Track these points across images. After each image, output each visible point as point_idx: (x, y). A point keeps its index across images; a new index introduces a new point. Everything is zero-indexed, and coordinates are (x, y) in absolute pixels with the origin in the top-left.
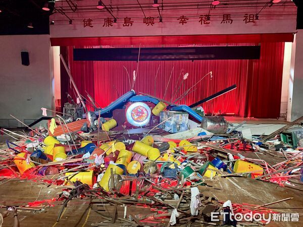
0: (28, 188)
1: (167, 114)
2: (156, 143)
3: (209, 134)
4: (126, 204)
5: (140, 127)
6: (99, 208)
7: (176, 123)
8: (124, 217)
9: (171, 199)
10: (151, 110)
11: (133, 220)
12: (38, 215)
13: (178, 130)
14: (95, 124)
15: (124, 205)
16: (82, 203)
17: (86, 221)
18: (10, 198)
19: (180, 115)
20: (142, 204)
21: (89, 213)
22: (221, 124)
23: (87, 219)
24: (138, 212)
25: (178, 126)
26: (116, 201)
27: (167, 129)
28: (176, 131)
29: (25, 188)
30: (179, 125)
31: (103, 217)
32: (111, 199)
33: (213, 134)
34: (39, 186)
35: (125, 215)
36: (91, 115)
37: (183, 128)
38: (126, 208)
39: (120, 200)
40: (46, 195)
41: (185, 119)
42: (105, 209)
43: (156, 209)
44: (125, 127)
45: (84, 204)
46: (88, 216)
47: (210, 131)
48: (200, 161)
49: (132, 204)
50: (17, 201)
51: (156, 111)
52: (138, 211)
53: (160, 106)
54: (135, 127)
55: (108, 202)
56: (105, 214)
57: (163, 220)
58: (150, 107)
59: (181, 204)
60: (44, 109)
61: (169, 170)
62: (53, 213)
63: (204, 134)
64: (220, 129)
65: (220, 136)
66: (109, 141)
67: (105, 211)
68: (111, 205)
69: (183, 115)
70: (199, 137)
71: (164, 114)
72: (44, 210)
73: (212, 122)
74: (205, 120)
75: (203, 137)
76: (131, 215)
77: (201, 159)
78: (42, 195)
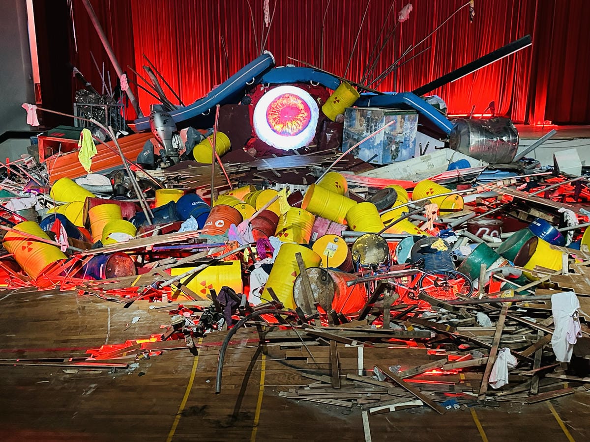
0: (71, 312)
1: (363, 115)
2: (354, 191)
3: (476, 165)
4: (360, 340)
5: (291, 152)
6: (290, 353)
7: (390, 140)
8: (360, 373)
9: (473, 325)
10: (320, 107)
11: (386, 380)
12: (124, 378)
13: (394, 158)
14: (175, 146)
15: (355, 343)
16: (239, 343)
17: (262, 388)
18: (30, 340)
19: (399, 117)
20: (404, 340)
21: (263, 368)
22: (505, 139)
23: (262, 383)
24: (395, 360)
25: (394, 148)
26: (332, 333)
27: (365, 155)
28: (390, 160)
29: (61, 313)
30: (397, 143)
31: (303, 374)
32: (317, 330)
33: (486, 165)
34: (102, 306)
35: (361, 366)
36: (165, 123)
37: (404, 152)
38: (361, 350)
39: (342, 330)
40: (127, 326)
41: (408, 128)
42: (304, 354)
43: (438, 351)
44: (253, 151)
45: (243, 344)
46: (263, 373)
47: (477, 157)
48: (488, 230)
49: (378, 340)
50: (54, 346)
51: (332, 110)
52: (395, 356)
53: (346, 95)
54: (281, 153)
55: (312, 337)
56: (307, 368)
57: (463, 376)
58: (315, 98)
59: (504, 336)
60: (30, 106)
61: (434, 256)
62: (167, 373)
63: (464, 164)
64: (501, 152)
65: (503, 170)
66: (228, 188)
67: (306, 359)
68: (322, 344)
69: (407, 116)
70: (454, 174)
71: (357, 114)
72: (137, 365)
73: (482, 134)
74: (464, 130)
75: (464, 172)
76: (378, 366)
77: (488, 226)
78: (117, 330)
